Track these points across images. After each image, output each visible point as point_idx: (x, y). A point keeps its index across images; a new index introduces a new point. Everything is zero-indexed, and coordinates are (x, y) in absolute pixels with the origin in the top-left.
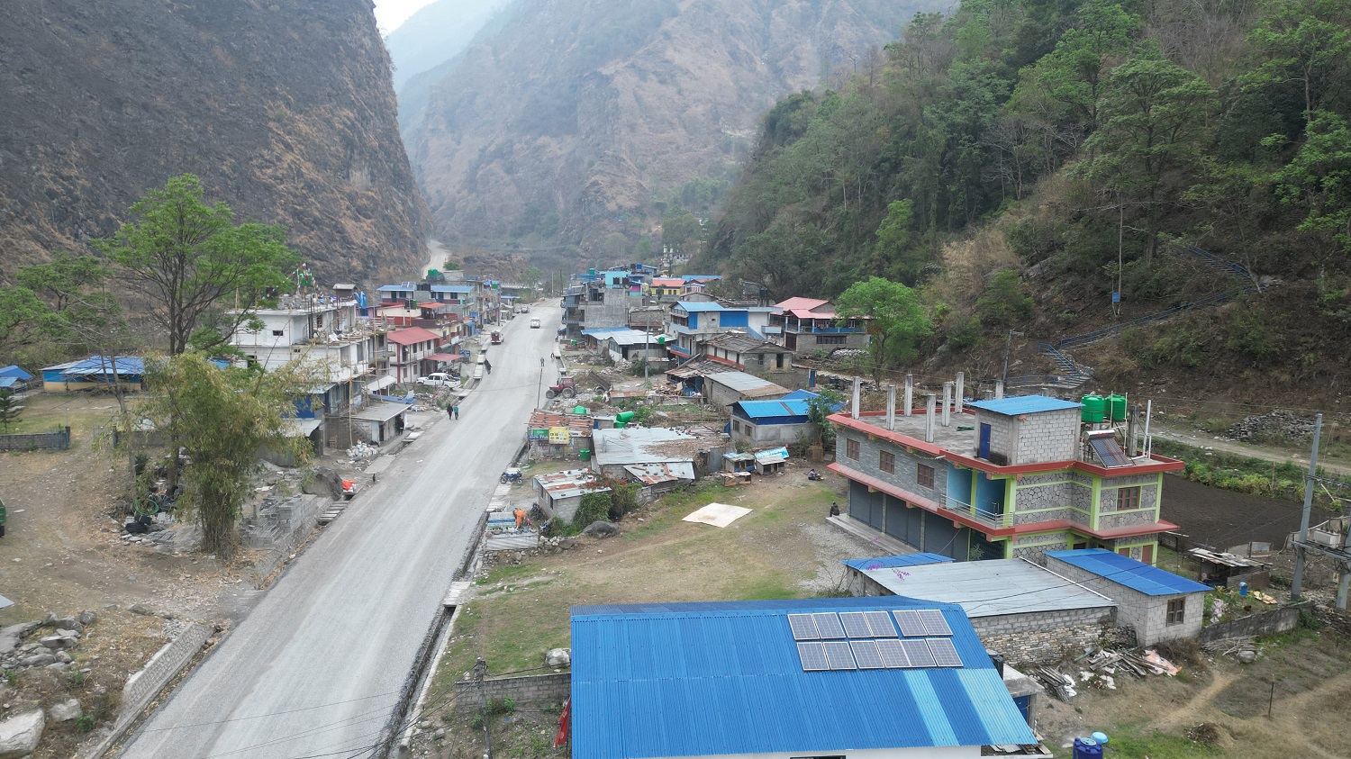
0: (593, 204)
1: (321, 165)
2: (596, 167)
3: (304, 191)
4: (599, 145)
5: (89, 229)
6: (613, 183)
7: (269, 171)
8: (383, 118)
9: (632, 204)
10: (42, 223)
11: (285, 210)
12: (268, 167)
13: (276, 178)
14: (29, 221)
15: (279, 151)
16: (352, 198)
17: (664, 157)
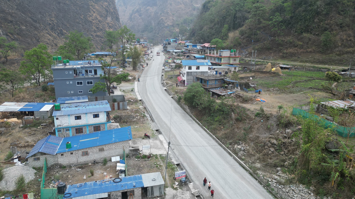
0: (162, 24)
1: (101, 16)
2: (162, 15)
3: (98, 22)
4: (162, 9)
5: (57, 31)
6: (166, 19)
7: (91, 18)
8: (113, 4)
9: (171, 24)
10: (49, 30)
11: (95, 27)
12: (91, 17)
13: (93, 19)
14: (46, 30)
15: (92, 13)
16: (108, 24)
17: (179, 12)
